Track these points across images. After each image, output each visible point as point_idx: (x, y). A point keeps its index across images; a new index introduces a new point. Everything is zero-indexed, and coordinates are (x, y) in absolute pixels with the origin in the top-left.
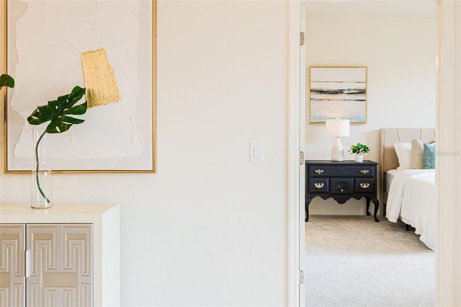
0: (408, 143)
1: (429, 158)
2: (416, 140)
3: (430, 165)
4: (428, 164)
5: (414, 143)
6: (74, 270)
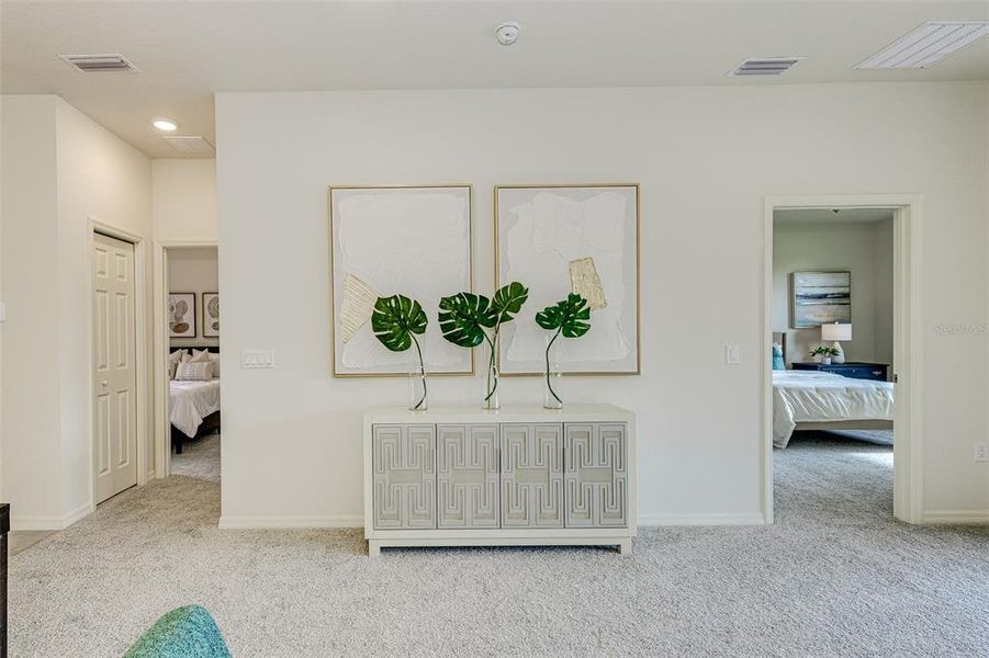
6: (610, 466)
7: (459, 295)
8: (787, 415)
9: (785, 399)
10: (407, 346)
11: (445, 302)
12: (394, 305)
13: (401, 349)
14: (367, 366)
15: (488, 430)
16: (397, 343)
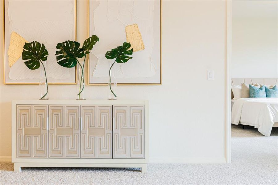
0: (238, 86)
1: (253, 92)
2: (244, 84)
3: (253, 96)
4: (252, 95)
5: (243, 85)
6: (136, 127)
7: (66, 42)
8: (269, 118)
9: (270, 110)
10: (38, 67)
11: (59, 46)
12: (33, 47)
13: (35, 69)
14: (22, 79)
15: (75, 108)
16: (33, 65)
